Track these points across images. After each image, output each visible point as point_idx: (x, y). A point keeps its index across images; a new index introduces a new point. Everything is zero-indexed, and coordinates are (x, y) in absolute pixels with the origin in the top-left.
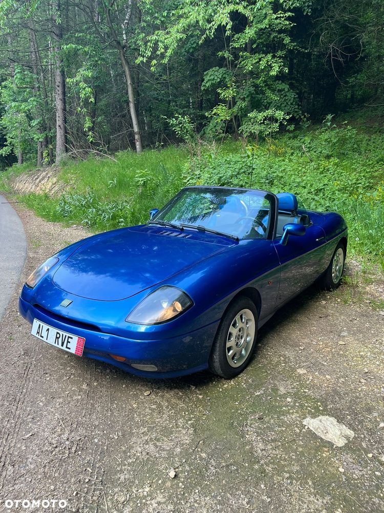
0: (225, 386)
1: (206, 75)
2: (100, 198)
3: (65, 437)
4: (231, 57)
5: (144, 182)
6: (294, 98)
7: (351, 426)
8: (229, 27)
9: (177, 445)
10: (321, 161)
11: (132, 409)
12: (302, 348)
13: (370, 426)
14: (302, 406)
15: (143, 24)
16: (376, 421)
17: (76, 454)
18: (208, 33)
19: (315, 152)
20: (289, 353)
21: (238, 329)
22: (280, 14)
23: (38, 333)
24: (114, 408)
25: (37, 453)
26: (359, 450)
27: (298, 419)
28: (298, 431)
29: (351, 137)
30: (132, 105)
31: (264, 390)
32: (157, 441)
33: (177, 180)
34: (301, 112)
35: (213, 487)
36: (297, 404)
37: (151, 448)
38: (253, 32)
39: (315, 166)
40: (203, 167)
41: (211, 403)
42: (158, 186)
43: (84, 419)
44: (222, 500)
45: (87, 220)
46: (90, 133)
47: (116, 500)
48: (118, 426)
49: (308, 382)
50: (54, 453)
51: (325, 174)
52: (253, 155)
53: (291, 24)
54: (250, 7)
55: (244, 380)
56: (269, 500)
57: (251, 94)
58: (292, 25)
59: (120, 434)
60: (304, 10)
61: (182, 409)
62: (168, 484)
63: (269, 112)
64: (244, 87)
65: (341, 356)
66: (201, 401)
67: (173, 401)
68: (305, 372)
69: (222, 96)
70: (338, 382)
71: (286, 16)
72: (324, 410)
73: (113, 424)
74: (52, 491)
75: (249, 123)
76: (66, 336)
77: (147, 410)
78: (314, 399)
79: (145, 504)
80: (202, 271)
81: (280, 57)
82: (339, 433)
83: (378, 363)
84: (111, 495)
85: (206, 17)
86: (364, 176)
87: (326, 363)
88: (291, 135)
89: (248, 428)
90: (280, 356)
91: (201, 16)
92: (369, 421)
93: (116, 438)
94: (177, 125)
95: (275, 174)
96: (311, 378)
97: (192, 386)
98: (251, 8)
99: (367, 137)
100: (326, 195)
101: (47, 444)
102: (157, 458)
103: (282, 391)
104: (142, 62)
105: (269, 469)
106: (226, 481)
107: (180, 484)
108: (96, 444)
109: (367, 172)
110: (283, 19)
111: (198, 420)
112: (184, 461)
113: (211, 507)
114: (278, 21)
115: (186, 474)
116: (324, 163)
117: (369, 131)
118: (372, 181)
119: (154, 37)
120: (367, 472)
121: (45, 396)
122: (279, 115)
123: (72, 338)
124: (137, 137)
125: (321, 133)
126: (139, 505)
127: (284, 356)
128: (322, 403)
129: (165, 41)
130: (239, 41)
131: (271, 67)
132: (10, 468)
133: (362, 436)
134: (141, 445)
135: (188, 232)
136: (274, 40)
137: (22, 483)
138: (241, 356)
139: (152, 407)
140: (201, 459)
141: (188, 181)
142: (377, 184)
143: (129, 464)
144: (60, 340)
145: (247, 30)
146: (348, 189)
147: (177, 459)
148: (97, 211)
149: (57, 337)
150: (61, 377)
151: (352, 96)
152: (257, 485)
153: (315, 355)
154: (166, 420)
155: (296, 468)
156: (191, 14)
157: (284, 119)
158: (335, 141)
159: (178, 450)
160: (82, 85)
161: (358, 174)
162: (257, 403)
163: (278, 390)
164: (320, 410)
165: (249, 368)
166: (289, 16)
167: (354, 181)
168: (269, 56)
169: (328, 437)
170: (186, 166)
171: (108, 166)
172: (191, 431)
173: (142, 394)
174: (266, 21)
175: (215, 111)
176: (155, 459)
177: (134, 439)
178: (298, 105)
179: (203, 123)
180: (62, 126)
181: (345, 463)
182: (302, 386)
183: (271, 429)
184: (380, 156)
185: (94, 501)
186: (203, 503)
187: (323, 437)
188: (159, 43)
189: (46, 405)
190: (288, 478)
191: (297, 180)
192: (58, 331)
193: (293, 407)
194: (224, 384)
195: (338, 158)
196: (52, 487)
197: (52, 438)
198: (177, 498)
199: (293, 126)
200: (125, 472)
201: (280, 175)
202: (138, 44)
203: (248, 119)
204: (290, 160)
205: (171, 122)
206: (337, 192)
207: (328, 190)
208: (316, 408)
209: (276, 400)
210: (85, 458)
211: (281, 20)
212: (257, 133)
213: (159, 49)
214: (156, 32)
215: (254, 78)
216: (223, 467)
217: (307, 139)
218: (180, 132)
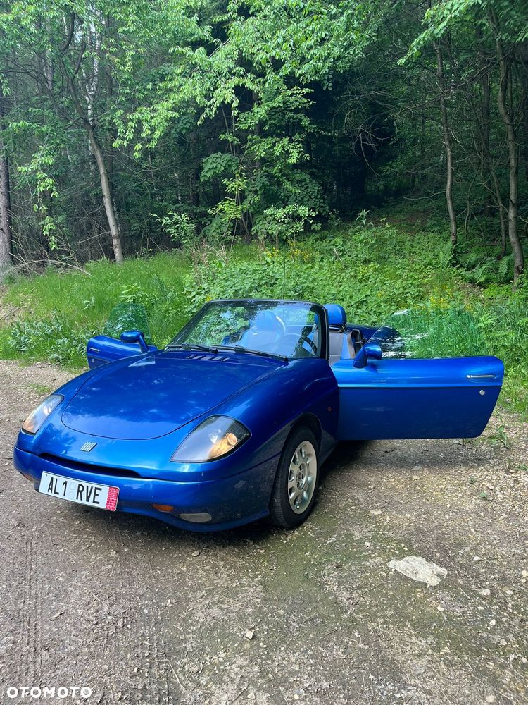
0: (289, 537)
1: (206, 162)
2: (72, 324)
3: (105, 610)
4: (237, 141)
5: (134, 300)
6: (318, 190)
7: (442, 564)
8: (235, 105)
9: (247, 604)
10: (358, 266)
11: (181, 574)
12: (372, 487)
13: (463, 561)
14: (383, 549)
15: (121, 98)
16: (468, 555)
17: (125, 628)
18: (208, 112)
19: (350, 256)
20: (358, 494)
21: (299, 466)
22: (296, 89)
23: (50, 489)
24: (158, 575)
25: (74, 632)
26: (456, 587)
27: (382, 562)
28: (385, 574)
29: (391, 237)
30: (107, 201)
31: (336, 537)
32: (222, 603)
33: (178, 296)
34: (328, 207)
35: (300, 643)
36: (378, 548)
37: (216, 611)
38: (264, 111)
39: (352, 273)
40: (212, 279)
41: (277, 557)
42: (153, 304)
43: (123, 589)
44: (314, 654)
45: (56, 355)
46: (53, 238)
47: (188, 670)
48: (169, 593)
49: (386, 523)
50: (95, 631)
51: (365, 283)
52: (274, 262)
53: (309, 102)
54: (258, 80)
55: (310, 528)
56: (367, 647)
57: (264, 186)
58: (311, 103)
59: (174, 601)
60: (324, 84)
61: (243, 567)
62: (247, 646)
63: (290, 208)
64: (254, 177)
65: (418, 491)
66: (263, 556)
67: (230, 559)
68: (381, 512)
69: (228, 189)
70: (420, 519)
71: (303, 93)
72: (409, 551)
73: (162, 592)
74: (105, 671)
75: (265, 222)
76: (92, 488)
77: (200, 572)
78: (396, 540)
79: (224, 670)
80: (246, 403)
81: (298, 142)
82: (430, 572)
83: (460, 495)
84: (181, 667)
85: (204, 92)
86: (412, 284)
87: (402, 501)
88: (318, 236)
89: (327, 578)
90: (347, 498)
91: (197, 91)
92: (462, 556)
93: (170, 606)
94: (171, 225)
95: (305, 285)
96: (388, 518)
97: (249, 541)
98: (259, 82)
99: (409, 237)
100: (370, 308)
101: (84, 622)
102: (226, 621)
103: (357, 535)
104: (121, 146)
105: (359, 617)
106: (313, 635)
107: (261, 644)
108: (146, 615)
109: (415, 279)
110: (300, 96)
111: (265, 576)
112: (259, 620)
113: (303, 662)
114: (294, 98)
115: (266, 633)
116: (362, 269)
117: (411, 229)
118: (422, 289)
119: (137, 115)
120: (469, 608)
121: (64, 570)
122: (303, 211)
123: (100, 489)
124: (115, 242)
125: (354, 233)
126: (217, 672)
127: (352, 497)
128: (406, 543)
129: (153, 121)
130: (245, 122)
131: (287, 153)
132: (44, 653)
133: (456, 572)
134: (203, 610)
135: (225, 355)
136: (289, 121)
137: (65, 667)
138: (304, 501)
139: (205, 568)
140: (279, 616)
141: (194, 296)
142: (427, 293)
143: (194, 632)
144: (84, 494)
145: (255, 109)
146: (395, 300)
147: (250, 620)
148: (71, 341)
149: (79, 491)
150: (78, 547)
151: (386, 187)
152: (350, 634)
153: (388, 493)
154: (227, 580)
155: (389, 613)
156: (184, 87)
157: (310, 216)
158: (373, 242)
159: (250, 610)
160: (40, 175)
161: (404, 282)
162: (330, 552)
163: (352, 535)
164: (404, 551)
165: (313, 515)
166: (307, 93)
167: (401, 290)
168: (286, 140)
169: (420, 577)
170: (188, 278)
171: (80, 281)
172: (260, 589)
173: (189, 555)
174: (280, 99)
175: (220, 207)
176: (224, 623)
177: (192, 605)
178: (324, 198)
179: (203, 223)
180: (5, 230)
181: (443, 602)
182: (379, 528)
183: (353, 576)
184: (428, 259)
185: (160, 675)
186: (293, 660)
187: (414, 578)
188: (144, 123)
189: (68, 580)
190: (383, 623)
191: (334, 291)
192: (81, 483)
193: (374, 551)
194: (287, 536)
195: (379, 263)
196: (106, 667)
197: (89, 615)
198: (261, 658)
199: (319, 225)
200: (191, 641)
201: (311, 285)
202: (115, 123)
203: (262, 217)
204: (321, 268)
205: (164, 222)
206: (382, 304)
207: (372, 302)
208: (401, 549)
209: (352, 546)
210: (137, 632)
211: (297, 97)
212: (276, 233)
213: (144, 130)
214: (139, 109)
215: (267, 167)
216: (307, 621)
217: (339, 241)
218: (176, 235)
